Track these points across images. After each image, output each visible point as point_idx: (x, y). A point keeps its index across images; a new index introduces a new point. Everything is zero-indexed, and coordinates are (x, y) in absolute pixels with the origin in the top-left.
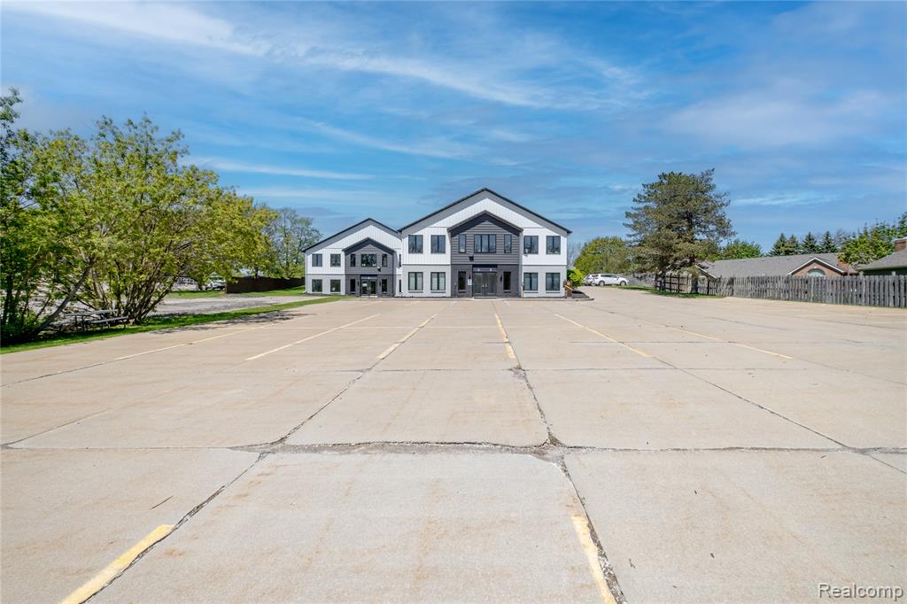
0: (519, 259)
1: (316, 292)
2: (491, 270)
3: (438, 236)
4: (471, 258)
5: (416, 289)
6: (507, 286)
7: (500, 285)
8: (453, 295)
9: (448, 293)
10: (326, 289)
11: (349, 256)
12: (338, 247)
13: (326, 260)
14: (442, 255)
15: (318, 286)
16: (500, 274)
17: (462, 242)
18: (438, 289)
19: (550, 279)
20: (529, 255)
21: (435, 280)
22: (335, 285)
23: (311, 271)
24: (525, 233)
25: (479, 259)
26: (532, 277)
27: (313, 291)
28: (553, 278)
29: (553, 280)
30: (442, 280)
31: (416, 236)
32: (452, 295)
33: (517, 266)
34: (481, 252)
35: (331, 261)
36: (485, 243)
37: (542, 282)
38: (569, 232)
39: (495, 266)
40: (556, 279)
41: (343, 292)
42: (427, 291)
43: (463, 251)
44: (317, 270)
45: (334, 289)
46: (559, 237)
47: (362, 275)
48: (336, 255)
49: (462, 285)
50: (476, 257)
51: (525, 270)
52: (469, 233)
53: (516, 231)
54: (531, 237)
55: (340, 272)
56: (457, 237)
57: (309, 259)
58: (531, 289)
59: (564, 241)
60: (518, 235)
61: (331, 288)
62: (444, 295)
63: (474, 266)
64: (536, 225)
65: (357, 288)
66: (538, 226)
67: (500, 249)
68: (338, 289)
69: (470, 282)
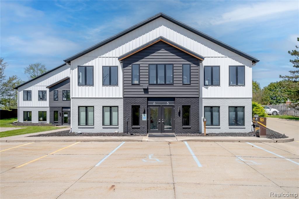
0: (199, 91)
1: (27, 122)
2: (168, 103)
3: (110, 67)
4: (146, 91)
5: (87, 124)
6: (186, 121)
7: (179, 120)
8: (127, 132)
9: (121, 130)
10: (35, 119)
11: (53, 92)
12: (44, 84)
13: (35, 95)
14: (114, 88)
15: (28, 116)
16: (178, 108)
17: (136, 73)
18: (111, 124)
19: (233, 114)
20: (210, 88)
21: (107, 114)
22: (42, 116)
23: (22, 105)
24: (205, 63)
25: (155, 92)
26: (212, 110)
27: (24, 120)
28: (236, 112)
29: (236, 115)
30: (114, 114)
31: (86, 67)
32: (124, 132)
33: (197, 99)
34: (157, 84)
35: (39, 96)
36: (161, 73)
37: (224, 116)
38: (254, 61)
39: (173, 99)
40: (240, 114)
41: (48, 121)
42: (98, 127)
43: (136, 82)
44: (27, 104)
45: (41, 119)
46: (244, 66)
47: (63, 108)
48: (42, 92)
49: (136, 120)
50: (151, 89)
51: (205, 103)
52: (143, 63)
53: (196, 60)
54: (212, 67)
55: (45, 105)
56: (129, 67)
57: (21, 94)
58: (212, 124)
59: (249, 71)
60: (198, 65)
61: (39, 117)
62: (116, 131)
63: (149, 99)
64: (217, 54)
65: (60, 118)
66: (220, 55)
67: (178, 80)
68: (45, 119)
69: (144, 117)
